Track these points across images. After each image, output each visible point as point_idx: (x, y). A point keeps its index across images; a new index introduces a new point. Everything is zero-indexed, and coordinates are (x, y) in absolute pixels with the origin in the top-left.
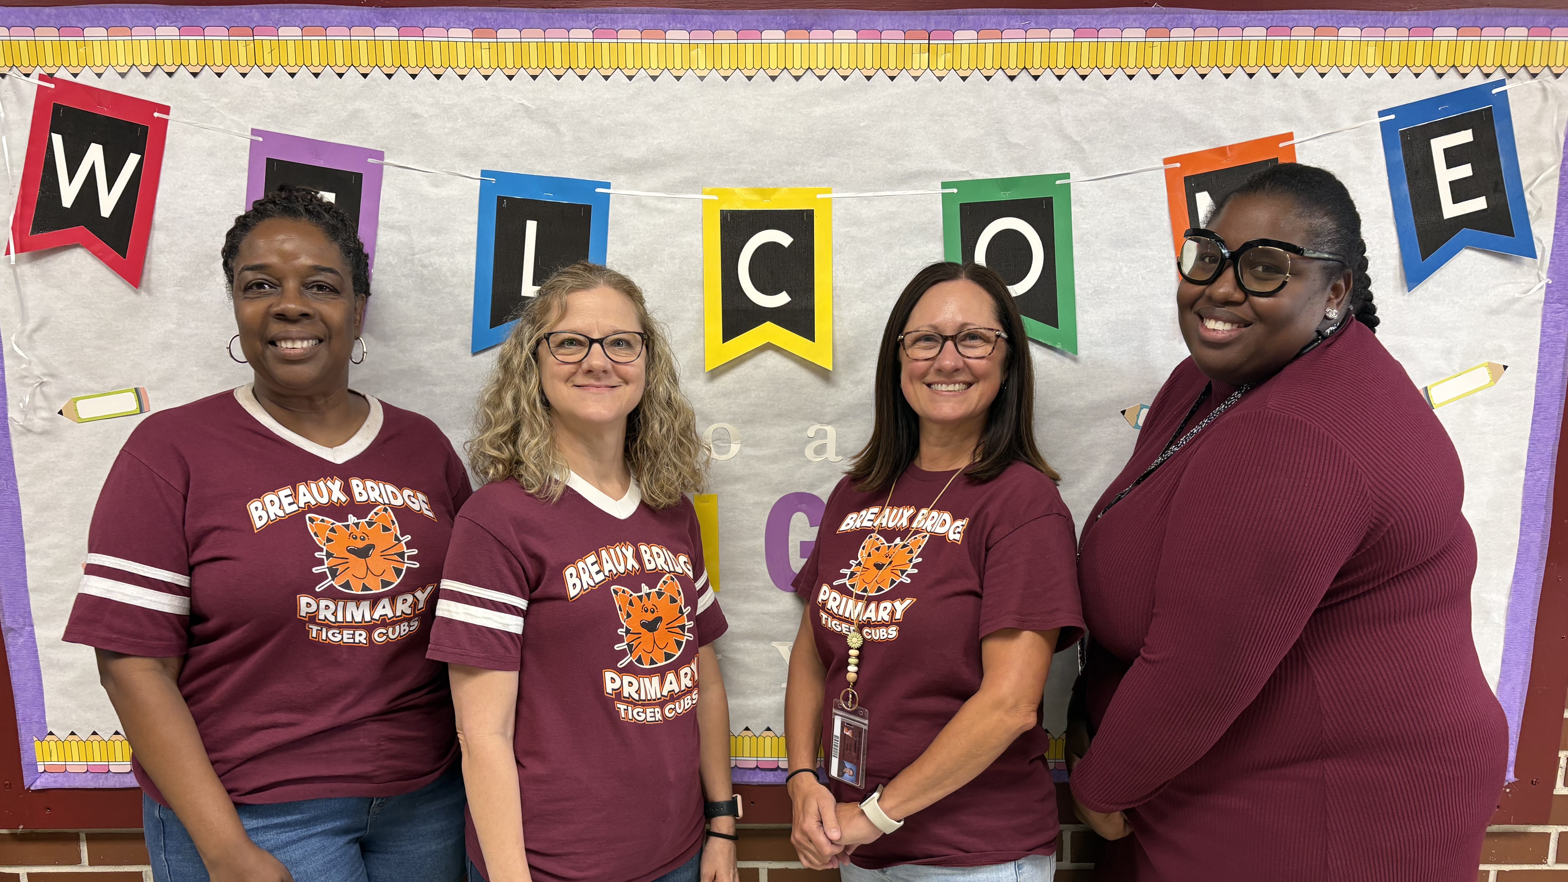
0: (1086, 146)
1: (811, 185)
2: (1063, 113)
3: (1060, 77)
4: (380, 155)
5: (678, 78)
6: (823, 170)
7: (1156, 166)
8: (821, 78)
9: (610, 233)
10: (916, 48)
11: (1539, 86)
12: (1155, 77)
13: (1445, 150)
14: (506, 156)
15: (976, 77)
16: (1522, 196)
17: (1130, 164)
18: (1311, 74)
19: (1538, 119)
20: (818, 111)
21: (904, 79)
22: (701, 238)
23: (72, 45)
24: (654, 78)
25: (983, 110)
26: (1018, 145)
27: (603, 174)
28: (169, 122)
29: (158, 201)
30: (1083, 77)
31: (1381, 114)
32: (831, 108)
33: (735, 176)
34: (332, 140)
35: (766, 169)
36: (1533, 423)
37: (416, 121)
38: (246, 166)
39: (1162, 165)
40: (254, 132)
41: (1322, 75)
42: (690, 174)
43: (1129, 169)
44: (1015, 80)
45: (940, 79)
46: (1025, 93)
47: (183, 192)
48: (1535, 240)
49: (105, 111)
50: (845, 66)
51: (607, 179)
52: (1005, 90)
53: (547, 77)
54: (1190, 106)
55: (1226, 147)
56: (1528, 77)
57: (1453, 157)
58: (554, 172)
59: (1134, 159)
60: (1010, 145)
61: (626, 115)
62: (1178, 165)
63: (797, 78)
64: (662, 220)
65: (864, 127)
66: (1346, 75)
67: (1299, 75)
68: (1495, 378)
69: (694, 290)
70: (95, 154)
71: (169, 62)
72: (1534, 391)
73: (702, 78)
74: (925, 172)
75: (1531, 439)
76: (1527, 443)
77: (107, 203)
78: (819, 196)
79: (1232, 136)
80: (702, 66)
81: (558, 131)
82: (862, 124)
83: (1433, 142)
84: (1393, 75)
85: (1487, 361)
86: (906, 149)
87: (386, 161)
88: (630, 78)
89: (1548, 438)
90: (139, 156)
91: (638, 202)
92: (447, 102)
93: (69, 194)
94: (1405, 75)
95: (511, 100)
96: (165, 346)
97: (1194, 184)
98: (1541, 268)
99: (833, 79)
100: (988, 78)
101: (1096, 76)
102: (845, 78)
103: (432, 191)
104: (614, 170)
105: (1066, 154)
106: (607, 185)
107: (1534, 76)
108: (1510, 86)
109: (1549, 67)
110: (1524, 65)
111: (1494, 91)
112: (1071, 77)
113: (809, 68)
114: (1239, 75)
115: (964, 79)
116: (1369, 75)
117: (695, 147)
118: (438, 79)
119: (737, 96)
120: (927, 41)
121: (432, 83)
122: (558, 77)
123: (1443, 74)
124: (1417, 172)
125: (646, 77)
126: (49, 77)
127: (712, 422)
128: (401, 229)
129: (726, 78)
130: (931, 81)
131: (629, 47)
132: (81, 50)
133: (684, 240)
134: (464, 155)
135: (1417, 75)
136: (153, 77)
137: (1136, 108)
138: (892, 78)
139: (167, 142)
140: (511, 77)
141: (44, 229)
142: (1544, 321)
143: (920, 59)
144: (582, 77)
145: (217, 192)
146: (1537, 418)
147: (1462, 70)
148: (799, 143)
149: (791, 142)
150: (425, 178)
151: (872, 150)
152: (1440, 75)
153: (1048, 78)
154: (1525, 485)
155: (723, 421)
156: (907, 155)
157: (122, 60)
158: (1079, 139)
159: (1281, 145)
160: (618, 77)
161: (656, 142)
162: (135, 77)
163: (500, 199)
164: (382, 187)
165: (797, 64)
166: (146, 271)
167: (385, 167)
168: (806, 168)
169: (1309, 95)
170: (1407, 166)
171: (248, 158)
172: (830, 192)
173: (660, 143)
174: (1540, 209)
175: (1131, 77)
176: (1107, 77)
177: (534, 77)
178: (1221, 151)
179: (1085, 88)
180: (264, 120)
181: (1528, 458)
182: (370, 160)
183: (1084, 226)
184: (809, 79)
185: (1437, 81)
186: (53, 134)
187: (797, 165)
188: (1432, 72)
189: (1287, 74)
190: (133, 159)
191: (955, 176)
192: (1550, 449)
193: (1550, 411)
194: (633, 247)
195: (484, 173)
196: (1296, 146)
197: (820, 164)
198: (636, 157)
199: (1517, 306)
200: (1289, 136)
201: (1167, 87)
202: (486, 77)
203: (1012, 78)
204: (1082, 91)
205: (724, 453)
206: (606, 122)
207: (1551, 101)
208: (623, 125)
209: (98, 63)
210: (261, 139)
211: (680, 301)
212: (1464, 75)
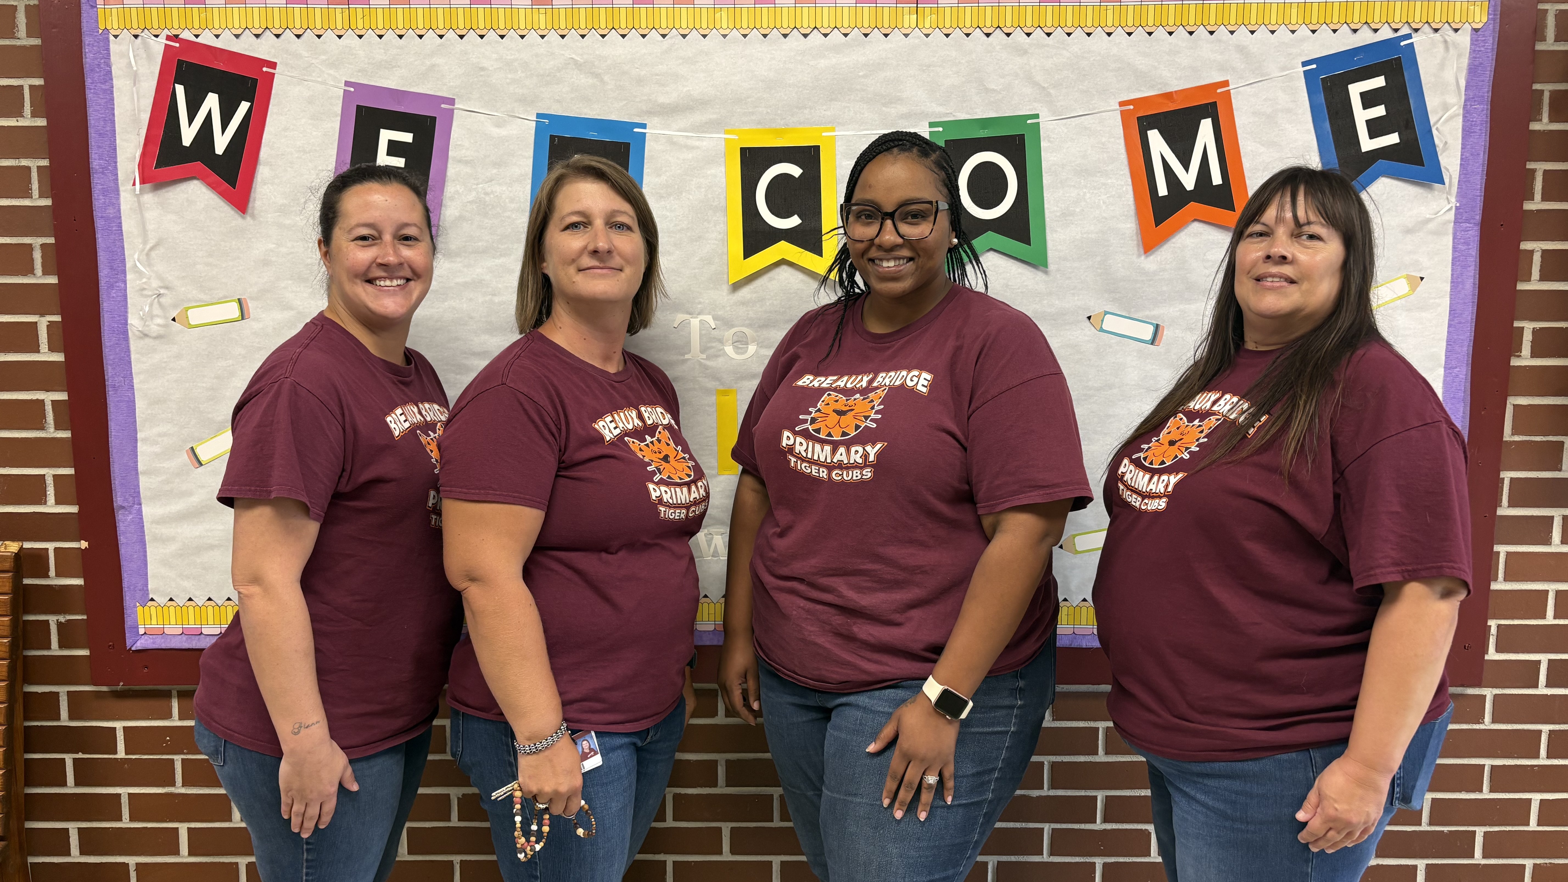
0: (1052, 91)
1: (817, 125)
2: (1032, 64)
3: (1028, 35)
4: (452, 101)
5: (704, 36)
6: (829, 113)
7: (1112, 108)
8: (826, 35)
9: (645, 166)
10: (906, 10)
11: (1441, 39)
12: (1109, 34)
13: (1361, 94)
14: (558, 101)
15: (957, 34)
16: (1430, 131)
17: (1091, 106)
18: (1243, 32)
19: (1442, 66)
20: (823, 63)
21: (896, 36)
22: (723, 170)
23: (195, 11)
24: (684, 36)
25: (963, 61)
26: (994, 90)
27: (640, 116)
28: (276, 75)
29: (263, 141)
30: (1049, 35)
31: (1304, 64)
32: (834, 60)
33: (754, 118)
34: (412, 90)
35: (779, 112)
36: (1449, 327)
37: (482, 73)
38: (340, 112)
39: (1118, 107)
40: (347, 84)
41: (1252, 32)
42: (715, 116)
43: (1090, 110)
44: (991, 37)
45: (927, 35)
46: (999, 47)
47: (286, 134)
48: (1443, 169)
49: (220, 66)
50: (846, 25)
51: (644, 120)
52: (982, 45)
53: (593, 36)
54: (1140, 58)
55: (1171, 92)
56: (1431, 31)
57: (1369, 99)
58: (598, 115)
59: (1094, 102)
60: (987, 90)
61: (660, 67)
62: (1132, 107)
63: (805, 36)
64: (690, 156)
65: (863, 76)
66: (1273, 32)
67: (1232, 32)
68: (1413, 288)
69: (718, 214)
70: (212, 102)
71: (277, 25)
72: (1448, 299)
73: (725, 36)
74: (915, 114)
75: (1447, 341)
76: (1444, 344)
77: (221, 143)
78: (824, 134)
79: (1176, 84)
80: (725, 26)
81: (602, 81)
82: (861, 74)
83: (1350, 87)
84: (1314, 32)
85: (1405, 274)
86: (898, 94)
87: (456, 106)
88: (664, 36)
89: (1462, 340)
90: (249, 104)
91: (671, 141)
92: (509, 57)
93: (188, 134)
94: (1325, 32)
95: (563, 55)
96: (266, 263)
97: (1146, 123)
98: (1449, 193)
99: (836, 36)
100: (968, 35)
101: (1059, 33)
102: (846, 35)
103: (496, 131)
104: (650, 113)
105: (1035, 98)
106: (644, 126)
107: (1436, 30)
108: (1415, 39)
109: (1449, 23)
110: (1427, 22)
111: (1402, 44)
112: (1038, 34)
113: (816, 27)
114: (1181, 33)
115: (947, 35)
116: (1293, 32)
117: (718, 93)
118: (502, 38)
119: (754, 51)
120: (915, 5)
121: (497, 42)
122: (603, 36)
123: (1357, 30)
124: (1337, 113)
125: (677, 36)
126: (175, 38)
127: (732, 326)
128: (467, 163)
129: (745, 36)
130: (919, 37)
131: (663, 11)
132: (203, 15)
133: (709, 172)
134: (523, 100)
135: (1335, 31)
136: (263, 37)
137: (1094, 60)
138: (886, 35)
139: (273, 92)
140: (563, 37)
141: (167, 165)
142: (1454, 238)
143: (910, 20)
144: (623, 36)
145: (314, 133)
146: (1452, 323)
147: (1374, 26)
148: (807, 90)
149: (800, 89)
150: (489, 120)
151: (869, 96)
152: (1355, 31)
153: (1019, 36)
154: (1444, 381)
155: (742, 326)
156: (899, 100)
157: (237, 23)
158: (1046, 85)
159: (1219, 91)
160: (654, 35)
161: (685, 89)
162: (248, 37)
163: (552, 138)
164: (453, 128)
165: (806, 24)
166: (251, 199)
167: (455, 111)
168: (813, 111)
169: (1241, 49)
170: (1328, 108)
171: (341, 105)
172: (833, 130)
173: (689, 91)
174: (1446, 143)
175: (1089, 34)
176: (1069, 34)
177: (583, 36)
178: (1168, 96)
179: (1050, 43)
180: (355, 74)
181: (1446, 358)
182: (443, 106)
183: (1052, 158)
184: (816, 36)
185: (1352, 36)
186: (176, 85)
187: (806, 108)
188: (1348, 28)
189: (1222, 32)
190: (244, 106)
191: (941, 117)
192: (1465, 349)
193: (1464, 316)
194: (665, 178)
195: (539, 116)
196: (1231, 91)
197: (824, 107)
198: (668, 102)
199: (1431, 226)
200: (1226, 83)
201: (1120, 43)
202: (543, 37)
203: (988, 35)
204: (1047, 45)
205: (743, 353)
206: (643, 73)
207: (1452, 51)
208: (657, 75)
209: (217, 26)
210: (352, 89)
211: (705, 223)
212: (1376, 31)
